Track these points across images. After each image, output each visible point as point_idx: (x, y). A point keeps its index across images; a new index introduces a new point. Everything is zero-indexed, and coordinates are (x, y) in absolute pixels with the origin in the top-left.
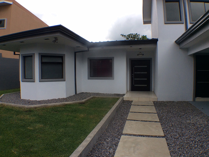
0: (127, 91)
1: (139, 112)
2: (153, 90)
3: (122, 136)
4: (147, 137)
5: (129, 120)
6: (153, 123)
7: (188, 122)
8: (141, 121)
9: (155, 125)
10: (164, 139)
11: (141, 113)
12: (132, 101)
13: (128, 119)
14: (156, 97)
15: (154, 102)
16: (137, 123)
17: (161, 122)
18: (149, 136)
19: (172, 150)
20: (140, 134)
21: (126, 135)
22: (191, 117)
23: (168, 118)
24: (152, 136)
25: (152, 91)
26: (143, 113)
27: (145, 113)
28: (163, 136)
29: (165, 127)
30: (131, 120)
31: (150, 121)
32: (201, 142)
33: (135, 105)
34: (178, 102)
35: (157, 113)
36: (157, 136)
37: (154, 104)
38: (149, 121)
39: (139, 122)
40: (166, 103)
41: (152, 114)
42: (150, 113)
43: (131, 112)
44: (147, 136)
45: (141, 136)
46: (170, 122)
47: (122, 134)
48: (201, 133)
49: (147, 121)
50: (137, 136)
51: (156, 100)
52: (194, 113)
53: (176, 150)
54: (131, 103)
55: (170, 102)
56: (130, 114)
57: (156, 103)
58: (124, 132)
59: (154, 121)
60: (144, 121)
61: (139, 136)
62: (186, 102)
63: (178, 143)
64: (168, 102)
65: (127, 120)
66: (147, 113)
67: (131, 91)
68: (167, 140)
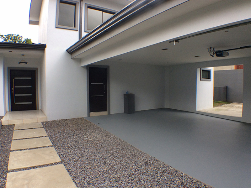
0: (6, 113)
1: (25, 139)
2: (40, 108)
3: (9, 174)
4: (41, 168)
5: (14, 151)
6: (46, 148)
7: (85, 140)
8: (30, 149)
9: (47, 151)
10: (62, 165)
11: (29, 138)
12: (14, 125)
13: (11, 149)
14: (44, 117)
15: (43, 123)
16: (24, 153)
17: (54, 146)
18: (43, 165)
19: (74, 175)
20: (31, 166)
21: (13, 171)
22: (88, 134)
23: (62, 139)
24: (47, 165)
25: (38, 109)
26: (31, 138)
27: (34, 138)
28: (60, 162)
29: (60, 151)
30: (16, 150)
31: (41, 147)
32: (103, 159)
33: (19, 130)
34: (72, 120)
35: (48, 136)
36: (52, 163)
37: (43, 125)
38: (39, 148)
39: (27, 151)
40: (57, 123)
41: (43, 137)
42: (40, 137)
43: (15, 140)
44: (40, 166)
45: (34, 167)
46: (65, 143)
47: (8, 171)
48: (101, 149)
49: (37, 148)
50: (28, 169)
51: (45, 121)
52: (90, 129)
53: (79, 175)
54: (12, 128)
55: (62, 120)
56: (13, 142)
57: (46, 124)
58: (10, 168)
59: (46, 147)
60: (34, 148)
61: (31, 168)
62: (80, 118)
63: (79, 166)
64: (59, 121)
65: (11, 151)
66: (36, 137)
67: (11, 112)
68: (65, 165)
